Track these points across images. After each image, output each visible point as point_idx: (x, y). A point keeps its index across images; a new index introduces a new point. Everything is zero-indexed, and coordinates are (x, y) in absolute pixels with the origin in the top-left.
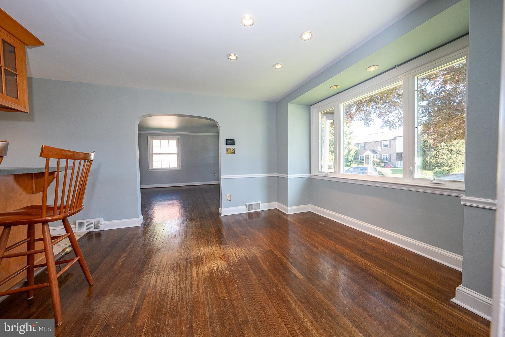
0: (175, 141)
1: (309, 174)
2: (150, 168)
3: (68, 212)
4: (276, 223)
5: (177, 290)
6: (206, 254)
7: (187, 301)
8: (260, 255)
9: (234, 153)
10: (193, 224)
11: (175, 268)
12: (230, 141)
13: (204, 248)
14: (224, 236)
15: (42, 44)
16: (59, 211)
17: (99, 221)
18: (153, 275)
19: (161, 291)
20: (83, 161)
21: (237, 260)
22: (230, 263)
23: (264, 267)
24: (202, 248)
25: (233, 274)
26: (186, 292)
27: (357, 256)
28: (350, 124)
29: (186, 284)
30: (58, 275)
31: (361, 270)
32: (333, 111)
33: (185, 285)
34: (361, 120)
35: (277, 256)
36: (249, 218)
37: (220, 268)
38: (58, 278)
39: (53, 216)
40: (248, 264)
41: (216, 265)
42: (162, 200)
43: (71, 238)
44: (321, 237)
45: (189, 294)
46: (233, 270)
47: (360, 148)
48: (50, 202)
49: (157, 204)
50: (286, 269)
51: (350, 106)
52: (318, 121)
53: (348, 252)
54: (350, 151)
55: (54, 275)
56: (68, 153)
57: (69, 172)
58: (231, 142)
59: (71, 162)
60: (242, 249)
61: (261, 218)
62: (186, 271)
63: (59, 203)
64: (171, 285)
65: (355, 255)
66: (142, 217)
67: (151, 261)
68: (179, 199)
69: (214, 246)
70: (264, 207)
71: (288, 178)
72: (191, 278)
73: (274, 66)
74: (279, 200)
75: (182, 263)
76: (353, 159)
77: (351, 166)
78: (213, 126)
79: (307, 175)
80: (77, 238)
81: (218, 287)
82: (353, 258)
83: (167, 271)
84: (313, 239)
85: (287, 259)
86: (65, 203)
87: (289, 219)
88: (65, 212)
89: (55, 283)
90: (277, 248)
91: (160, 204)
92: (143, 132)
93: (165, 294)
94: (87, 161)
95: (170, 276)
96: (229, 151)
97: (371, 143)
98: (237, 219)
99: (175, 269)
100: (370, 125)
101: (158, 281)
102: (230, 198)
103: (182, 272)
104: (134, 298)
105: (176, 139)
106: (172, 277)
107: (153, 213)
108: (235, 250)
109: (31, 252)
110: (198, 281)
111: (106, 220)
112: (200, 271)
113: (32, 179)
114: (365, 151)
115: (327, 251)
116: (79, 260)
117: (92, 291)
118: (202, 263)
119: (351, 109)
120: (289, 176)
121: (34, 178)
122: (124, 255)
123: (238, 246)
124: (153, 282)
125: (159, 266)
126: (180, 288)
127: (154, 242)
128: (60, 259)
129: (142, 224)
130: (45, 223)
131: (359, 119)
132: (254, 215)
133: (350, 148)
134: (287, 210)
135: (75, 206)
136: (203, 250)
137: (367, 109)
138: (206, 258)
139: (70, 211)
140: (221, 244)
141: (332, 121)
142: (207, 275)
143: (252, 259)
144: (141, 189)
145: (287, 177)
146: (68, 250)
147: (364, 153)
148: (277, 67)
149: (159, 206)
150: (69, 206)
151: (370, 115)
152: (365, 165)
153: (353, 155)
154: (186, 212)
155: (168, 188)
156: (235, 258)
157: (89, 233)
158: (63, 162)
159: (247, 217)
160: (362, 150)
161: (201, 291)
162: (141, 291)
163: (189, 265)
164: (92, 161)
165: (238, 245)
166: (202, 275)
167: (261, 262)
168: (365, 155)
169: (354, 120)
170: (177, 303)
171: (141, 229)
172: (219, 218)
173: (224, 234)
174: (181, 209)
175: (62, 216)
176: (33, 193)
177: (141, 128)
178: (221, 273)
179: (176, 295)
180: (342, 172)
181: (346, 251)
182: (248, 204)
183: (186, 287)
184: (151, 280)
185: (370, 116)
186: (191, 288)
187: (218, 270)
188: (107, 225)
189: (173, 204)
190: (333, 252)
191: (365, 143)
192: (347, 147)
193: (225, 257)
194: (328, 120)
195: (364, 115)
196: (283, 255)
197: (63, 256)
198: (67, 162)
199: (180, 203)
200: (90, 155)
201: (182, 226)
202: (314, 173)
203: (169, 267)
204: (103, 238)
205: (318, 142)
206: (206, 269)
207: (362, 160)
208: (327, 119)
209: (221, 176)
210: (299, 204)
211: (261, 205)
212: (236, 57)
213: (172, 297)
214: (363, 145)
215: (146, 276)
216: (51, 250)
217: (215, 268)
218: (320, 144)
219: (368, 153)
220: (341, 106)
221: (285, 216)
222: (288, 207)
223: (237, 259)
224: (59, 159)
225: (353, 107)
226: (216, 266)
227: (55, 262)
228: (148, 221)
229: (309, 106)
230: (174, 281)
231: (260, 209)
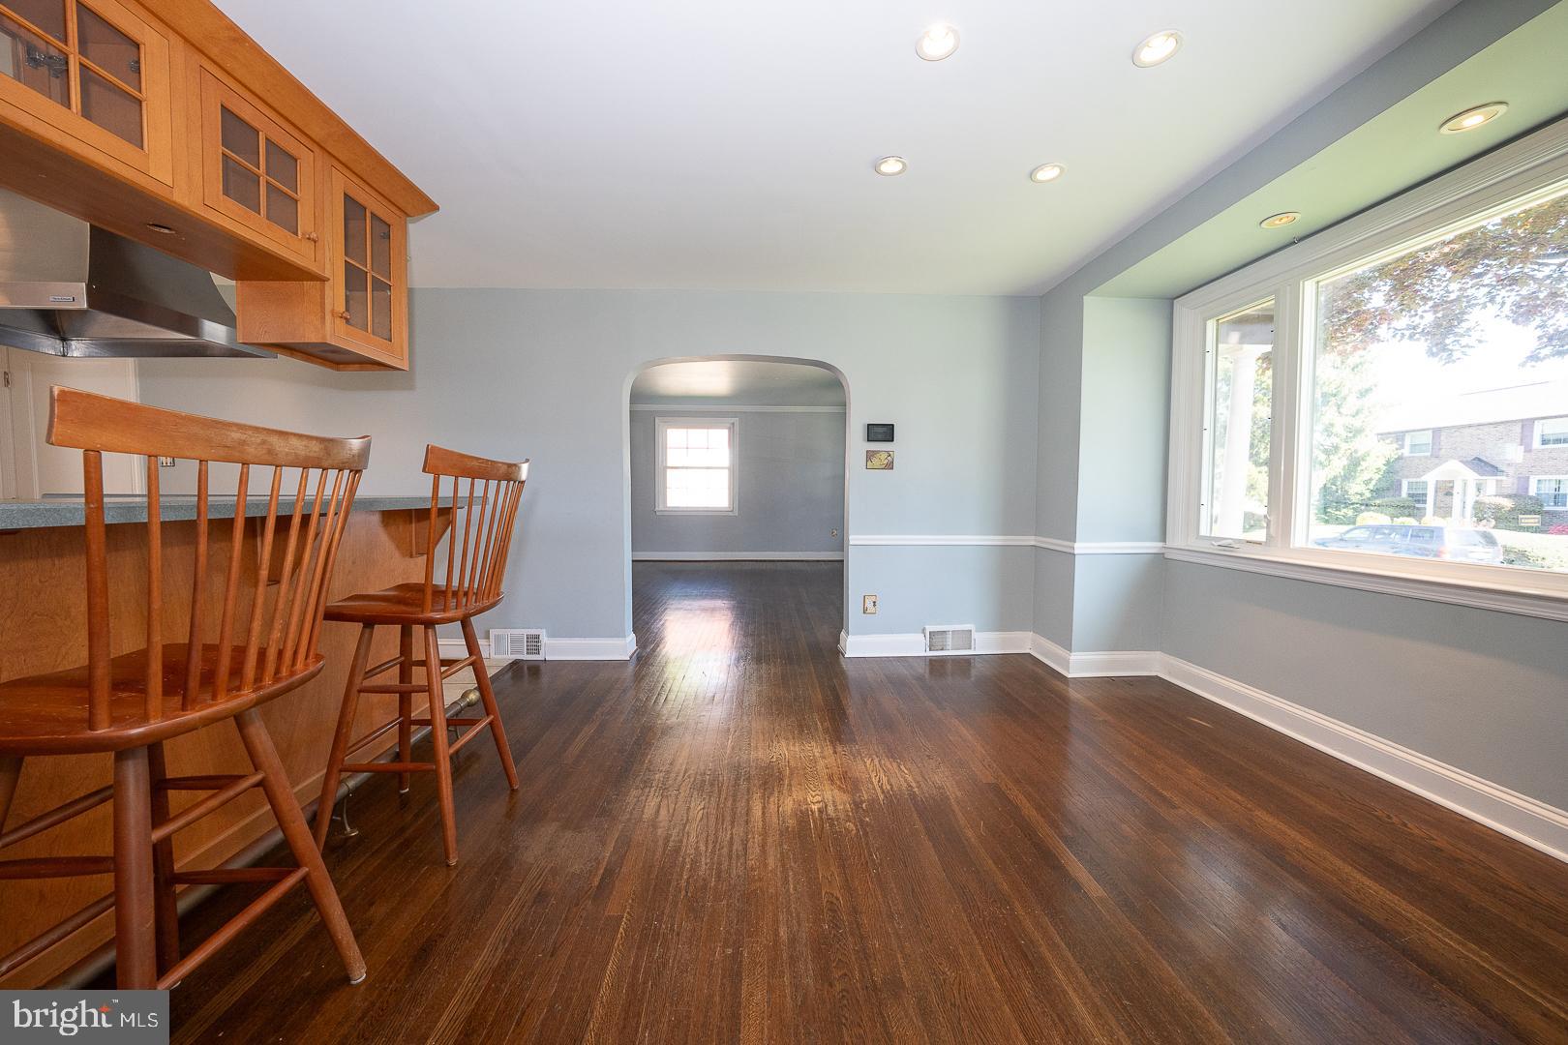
0: (725, 432)
1: (1161, 544)
2: (660, 507)
3: (473, 605)
4: (1024, 702)
5: (707, 847)
6: (792, 763)
7: (732, 882)
8: (959, 794)
9: (890, 466)
10: (762, 671)
11: (707, 784)
12: (881, 430)
13: (788, 745)
14: (847, 718)
15: (435, 208)
16: (455, 600)
17: (538, 637)
18: (652, 794)
19: (667, 839)
20: (504, 483)
21: (881, 797)
22: (862, 802)
23: (970, 833)
24: (783, 743)
25: (866, 834)
26: (730, 858)
27: (1348, 869)
28: (1361, 357)
29: (732, 834)
30: (451, 751)
31: (1362, 924)
32: (1270, 310)
33: (728, 836)
34: (1417, 336)
35: (1017, 807)
36: (931, 672)
37: (831, 809)
38: (451, 758)
39: (444, 611)
40: (915, 815)
41: (820, 798)
42: (687, 596)
43: (478, 666)
44: (1193, 771)
45: (739, 864)
46: (868, 824)
47: (1406, 452)
48: (439, 579)
49: (673, 606)
50: (1047, 857)
51: (1361, 283)
52: (1204, 352)
53: (1307, 843)
54: (1354, 464)
55: (444, 750)
56: (475, 463)
57: (476, 509)
58: (881, 433)
59: (480, 483)
60: (902, 767)
61: (973, 679)
62: (734, 801)
63: (455, 583)
64: (693, 829)
65: (1339, 863)
66: (632, 637)
67: (649, 757)
68: (731, 597)
69: (816, 742)
70: (985, 643)
71: (1076, 552)
72: (747, 822)
73: (1031, 175)
74: (1040, 627)
75: (726, 777)
76: (1368, 495)
77: (1360, 521)
78: (830, 385)
79: (1152, 546)
80: (491, 672)
81: (818, 863)
82: (1325, 869)
83: (684, 791)
84: (1157, 774)
85: (1054, 825)
86: (466, 585)
87: (1074, 694)
88: (466, 605)
89: (445, 768)
90: (1017, 781)
91: (680, 606)
92: (640, 407)
93: (677, 850)
94: (512, 482)
95: (693, 804)
96: (876, 462)
97: (1467, 431)
98: (892, 674)
99: (707, 787)
100: (1456, 355)
101: (663, 812)
102: (874, 605)
103: (725, 799)
104: (604, 843)
105: (728, 425)
106: (698, 807)
107: (660, 630)
108: (878, 766)
109: (406, 686)
110: (764, 834)
111: (552, 635)
112: (772, 807)
113: (411, 522)
114: (1437, 461)
115: (1211, 825)
116: (491, 723)
117: (515, 803)
118: (781, 785)
119: (1367, 295)
120: (1079, 547)
121: (414, 520)
122: (589, 730)
123: (890, 755)
124: (649, 812)
125: (668, 772)
126: (715, 842)
127: (658, 708)
128: (457, 714)
129: (633, 654)
130: (429, 624)
131: (1403, 335)
132: (949, 666)
133: (1356, 451)
134: (1066, 664)
135: (486, 592)
136: (786, 751)
137: (1450, 289)
138: (792, 774)
139: (476, 602)
140: (839, 740)
141: (1268, 348)
142: (791, 822)
143: (931, 801)
144: (633, 561)
145: (1072, 551)
146: (474, 696)
147: (1425, 471)
148: (1041, 176)
149: (677, 612)
150: (475, 591)
151: (1464, 313)
152: (1430, 520)
153: (1371, 479)
154: (746, 635)
155: (702, 564)
156: (879, 790)
157: (516, 663)
158: (464, 483)
159: (928, 671)
160: (1420, 458)
161: (771, 862)
162: (620, 827)
163: (743, 785)
164: (523, 482)
165: (890, 750)
166: (775, 820)
167: (960, 815)
168: (1431, 479)
169: (1379, 340)
170: (704, 880)
171: (631, 668)
172: (840, 665)
173: (851, 711)
174: (732, 624)
175: (460, 612)
176: (411, 556)
177: (640, 396)
178: (832, 825)
179: (703, 859)
180: (1298, 540)
181: (1294, 837)
182: (930, 628)
183: (731, 843)
184: (644, 806)
185: (1466, 317)
186: (745, 849)
187: (824, 816)
188: (557, 649)
189: (713, 610)
190: (1238, 831)
191: (1437, 432)
192: (1343, 446)
193: (847, 781)
194: (1247, 347)
195: (1429, 317)
196: (1039, 808)
197: (462, 709)
198: (472, 484)
199: (734, 608)
200: (519, 468)
201: (731, 674)
202: (1178, 540)
203: (692, 779)
204: (545, 680)
205: (1202, 430)
206: (788, 805)
207: (1419, 498)
208: (1242, 341)
209: (850, 537)
210: (1114, 647)
211: (975, 635)
212: (903, 162)
213: (695, 862)
214: (1427, 437)
215: (634, 792)
216: (440, 687)
217: (815, 807)
218: (1207, 436)
219: (1454, 469)
220: (1309, 287)
221: (1058, 683)
222: (1070, 651)
223: (883, 792)
224: (456, 477)
225: (1375, 290)
226: (818, 802)
227: (447, 720)
228: (648, 650)
229: (1168, 302)
230: (700, 821)
231: (970, 648)
